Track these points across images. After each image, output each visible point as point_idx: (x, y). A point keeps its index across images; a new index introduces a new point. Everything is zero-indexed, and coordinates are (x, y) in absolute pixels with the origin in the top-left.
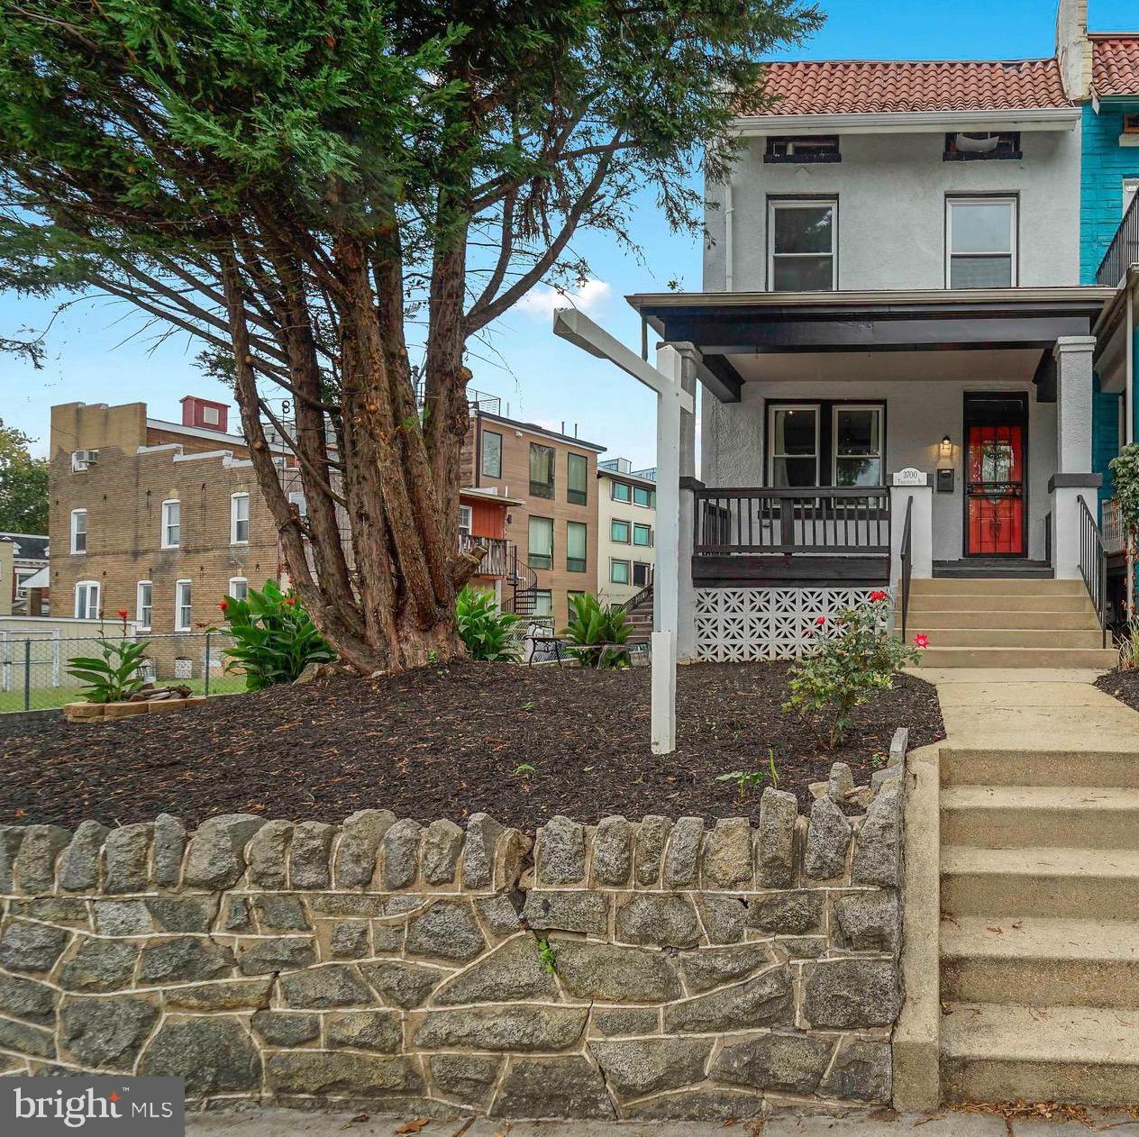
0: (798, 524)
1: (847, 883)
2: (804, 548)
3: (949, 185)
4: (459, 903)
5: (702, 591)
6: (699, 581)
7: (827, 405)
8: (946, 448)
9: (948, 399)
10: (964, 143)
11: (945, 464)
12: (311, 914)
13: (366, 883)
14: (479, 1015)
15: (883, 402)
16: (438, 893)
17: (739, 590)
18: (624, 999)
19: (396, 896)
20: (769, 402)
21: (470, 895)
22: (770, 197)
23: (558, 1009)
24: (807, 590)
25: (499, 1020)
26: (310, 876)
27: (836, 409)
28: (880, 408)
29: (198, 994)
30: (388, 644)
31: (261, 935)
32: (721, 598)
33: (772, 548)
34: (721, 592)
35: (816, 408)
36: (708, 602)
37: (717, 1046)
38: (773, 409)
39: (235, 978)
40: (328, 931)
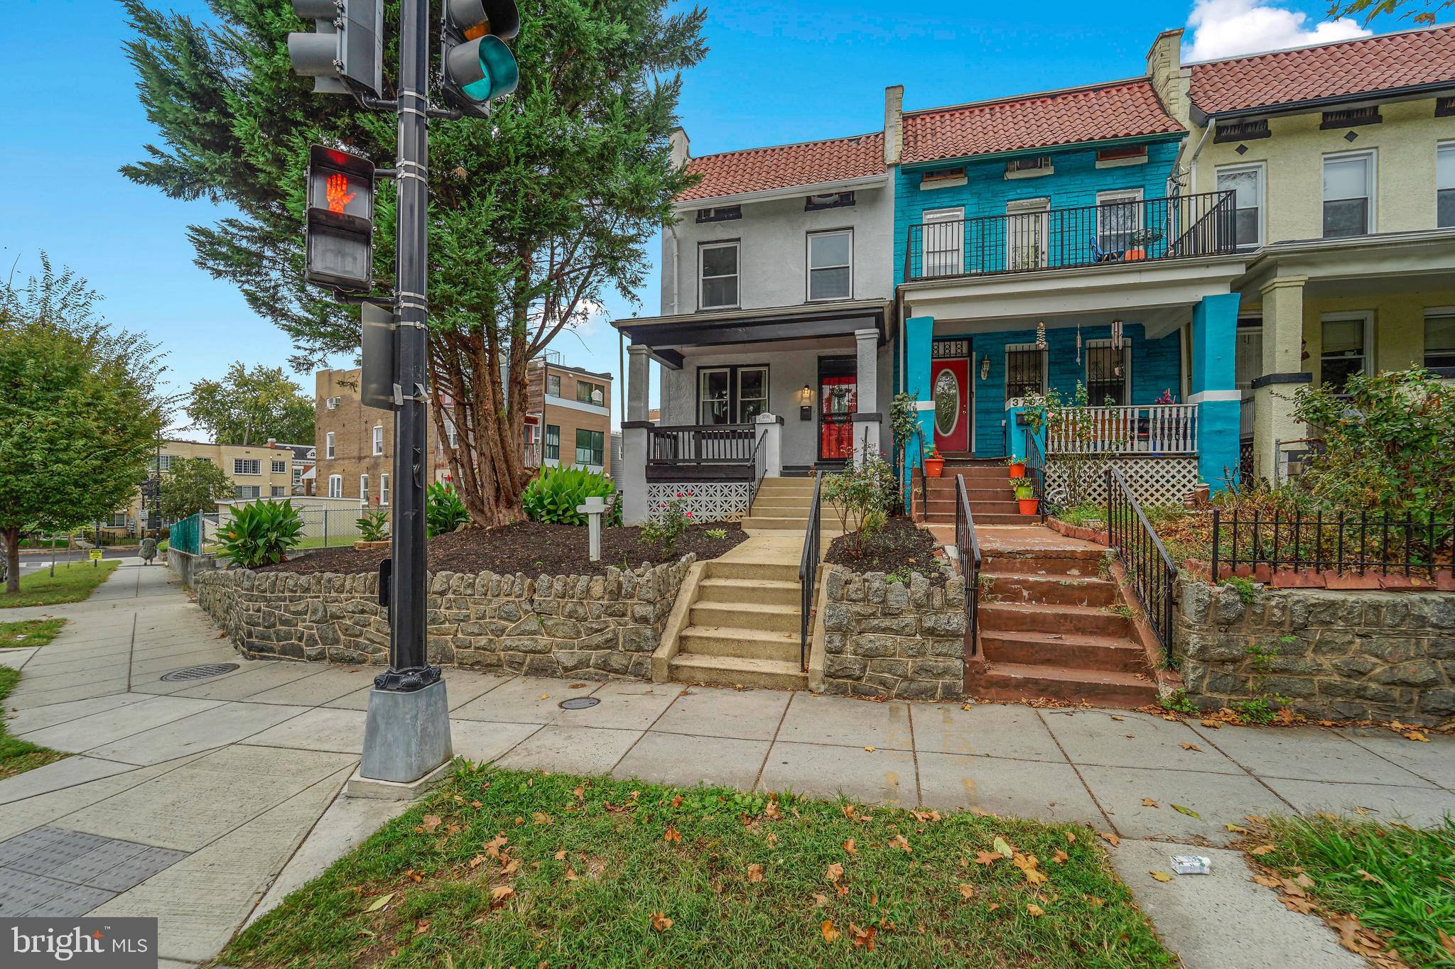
0: (704, 442)
1: (636, 600)
2: (707, 460)
3: (808, 227)
4: (514, 602)
5: (651, 485)
6: (649, 480)
7: (734, 368)
8: (807, 393)
9: (808, 359)
10: (817, 200)
11: (806, 403)
12: (470, 605)
13: (486, 595)
14: (520, 640)
15: (768, 365)
16: (507, 599)
17: (671, 484)
18: (564, 637)
19: (495, 599)
20: (699, 368)
21: (517, 600)
22: (699, 243)
23: (543, 640)
24: (708, 484)
25: (526, 642)
26: (469, 591)
27: (740, 370)
28: (766, 369)
29: (436, 629)
30: (493, 514)
31: (455, 611)
32: (661, 489)
33: (690, 460)
34: (662, 486)
35: (728, 370)
36: (654, 491)
37: (595, 656)
38: (702, 372)
39: (447, 625)
40: (474, 610)
